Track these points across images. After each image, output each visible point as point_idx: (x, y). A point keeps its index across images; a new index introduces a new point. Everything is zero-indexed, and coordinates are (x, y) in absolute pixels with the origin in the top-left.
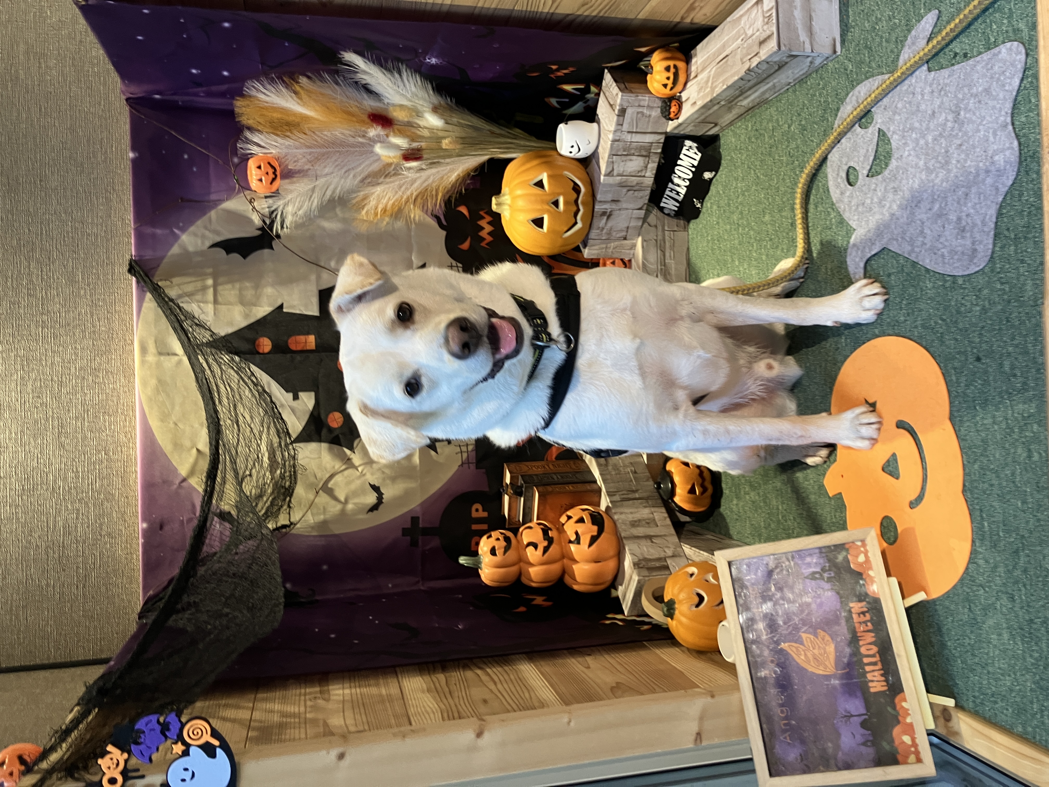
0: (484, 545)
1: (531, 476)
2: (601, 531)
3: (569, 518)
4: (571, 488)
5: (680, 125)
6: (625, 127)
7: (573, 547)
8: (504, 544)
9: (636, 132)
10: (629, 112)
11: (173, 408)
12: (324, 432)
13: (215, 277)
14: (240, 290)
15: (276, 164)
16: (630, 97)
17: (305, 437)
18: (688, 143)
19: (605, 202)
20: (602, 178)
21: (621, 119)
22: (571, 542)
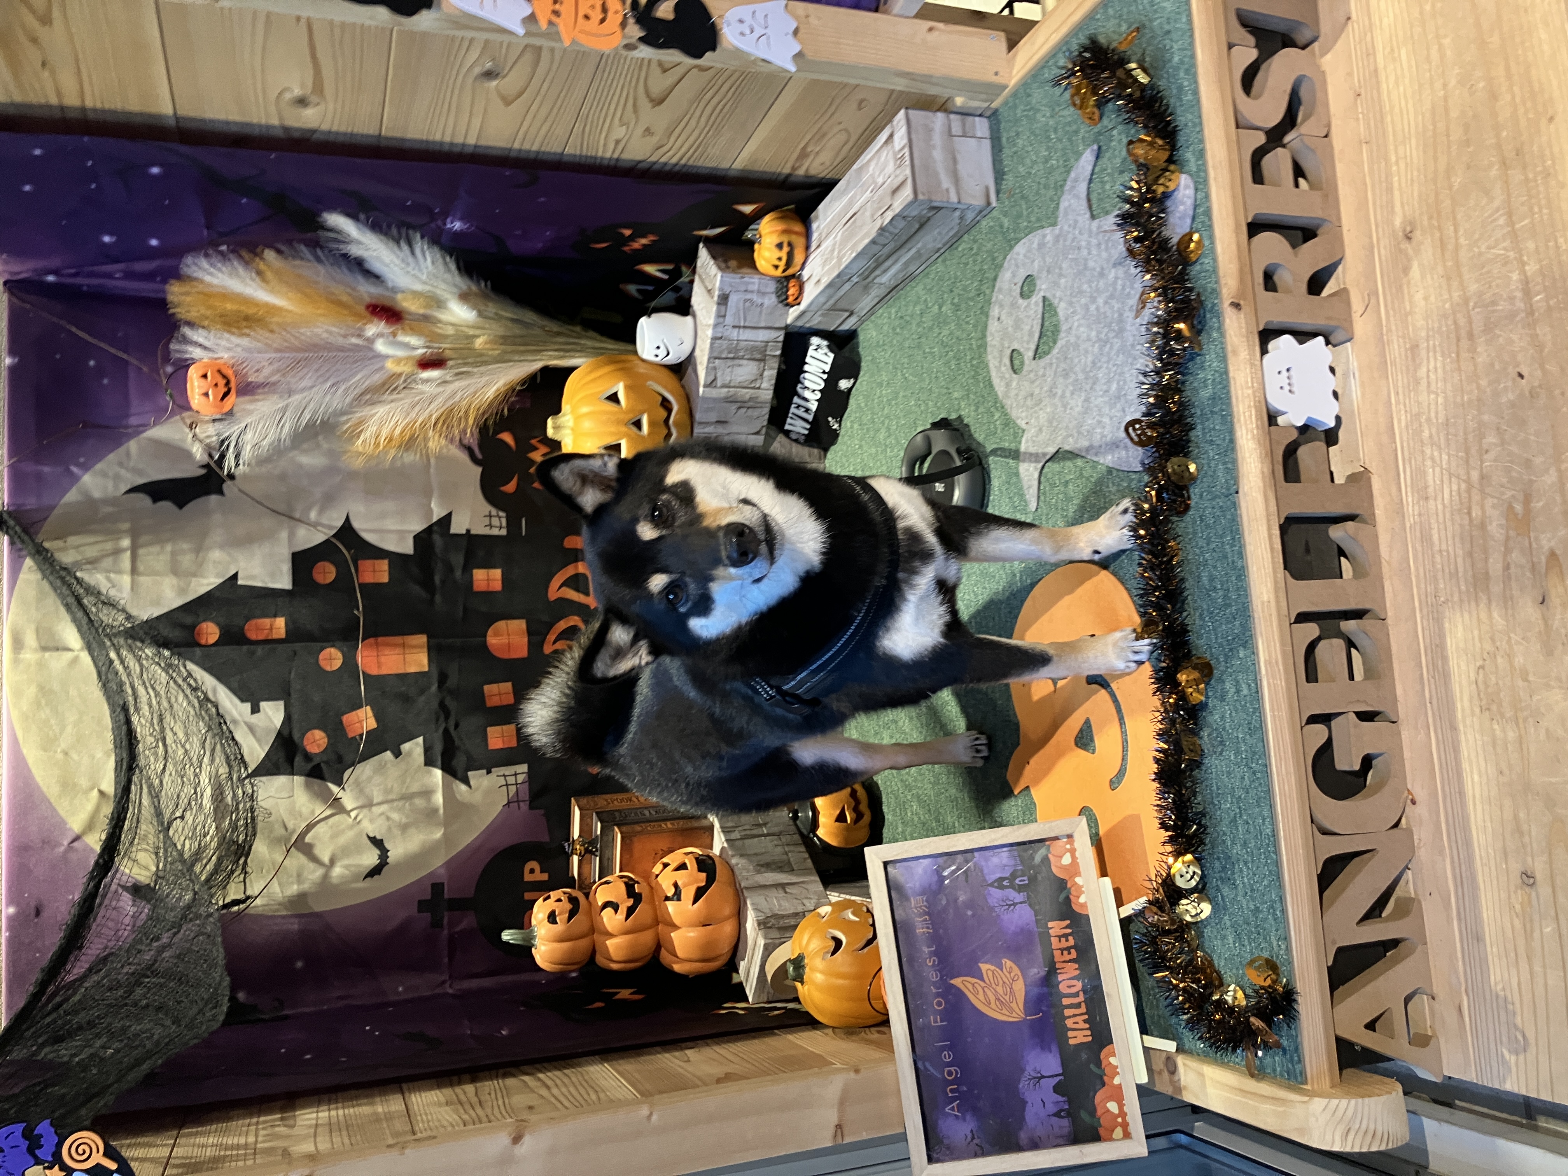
0: (540, 911)
1: (611, 812)
2: (710, 880)
3: (666, 865)
4: (670, 826)
5: (803, 313)
6: (729, 320)
7: (671, 906)
8: (569, 906)
9: (745, 327)
10: (733, 298)
11: (63, 729)
12: (298, 760)
13: (135, 535)
14: (173, 554)
15: (230, 373)
16: (733, 279)
17: (268, 768)
18: (815, 341)
19: (707, 424)
20: (701, 390)
21: (723, 308)
22: (668, 899)
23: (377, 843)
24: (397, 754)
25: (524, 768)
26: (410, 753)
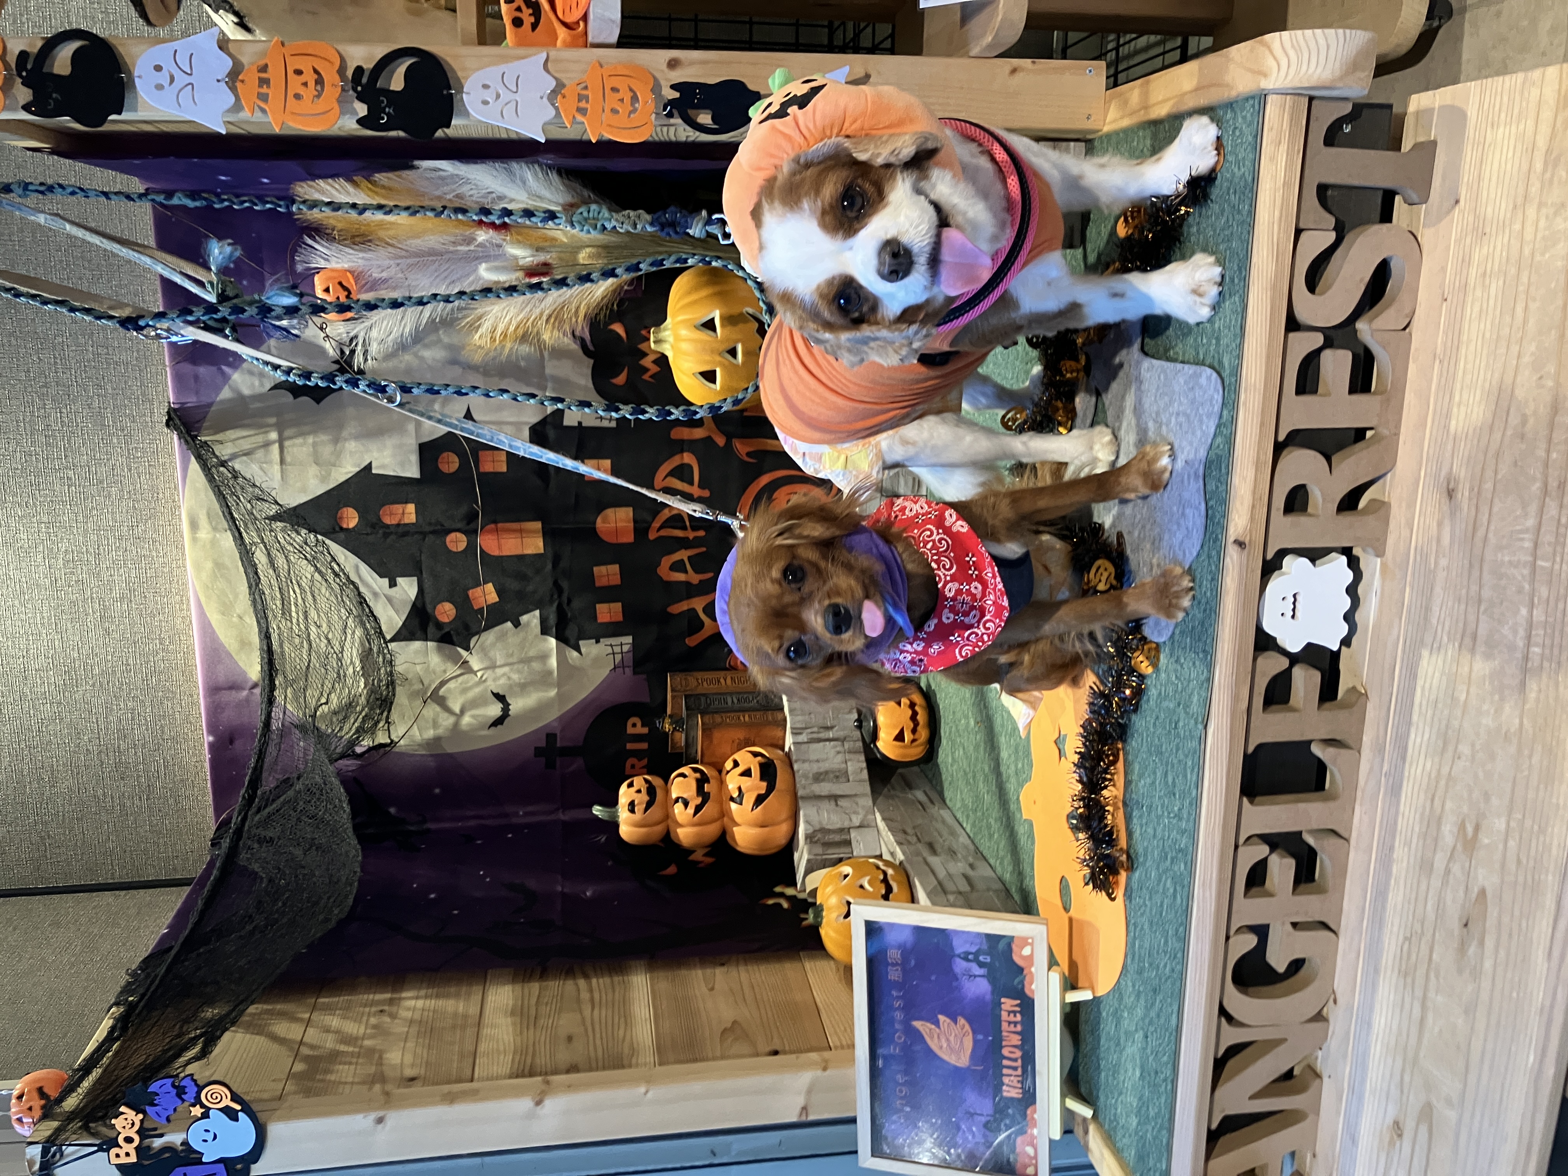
1: (698, 696)
2: (770, 789)
3: (735, 765)
7: (734, 806)
8: (647, 797)
12: (431, 629)
13: (280, 428)
14: (315, 445)
15: (350, 284)
17: (405, 634)
22: (732, 799)
23: (500, 698)
24: (517, 624)
25: (629, 639)
26: (528, 623)
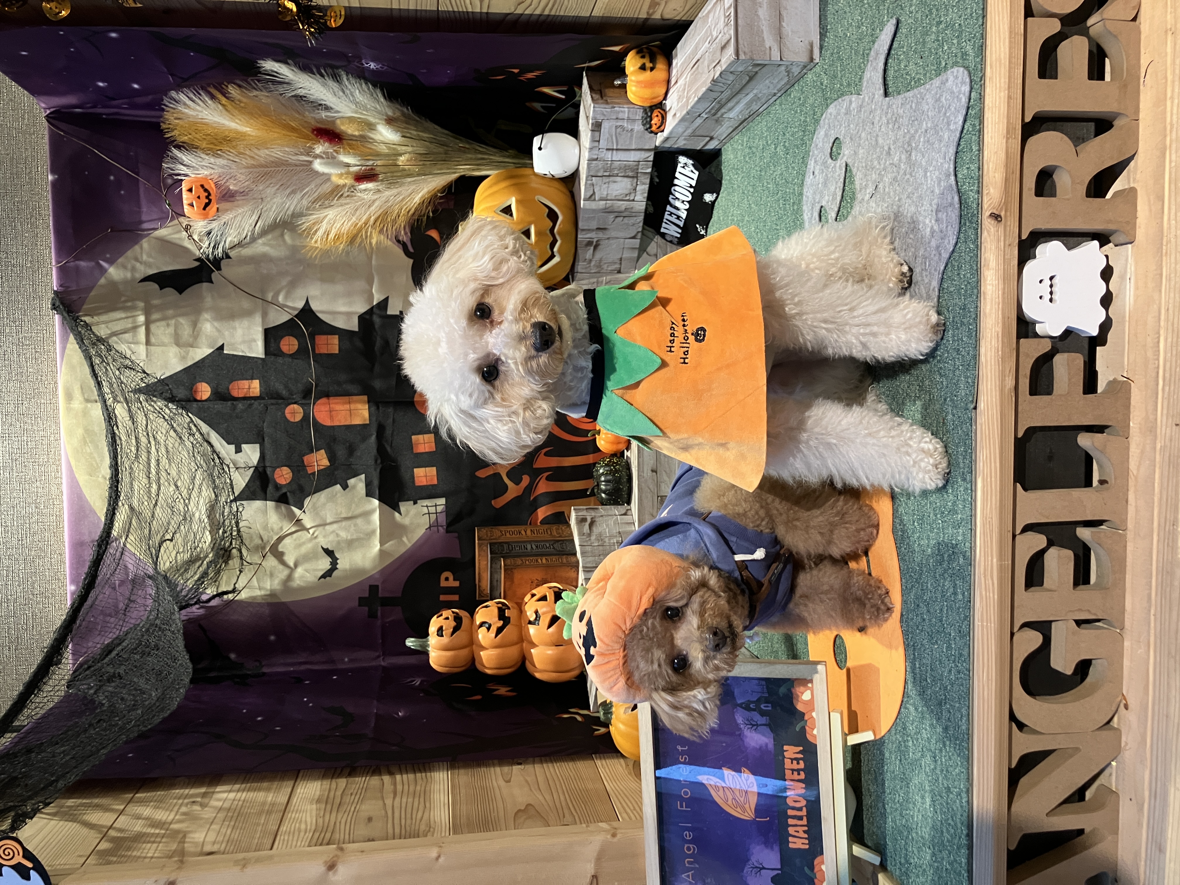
0: (434, 626)
1: (502, 544)
3: (533, 595)
4: (544, 561)
5: (667, 139)
6: (603, 144)
7: (532, 629)
8: (454, 623)
9: (617, 150)
10: (605, 126)
12: (270, 488)
13: (147, 313)
14: (176, 328)
15: (211, 187)
16: (605, 109)
17: (248, 494)
18: (682, 159)
19: (589, 230)
20: (582, 202)
21: (597, 134)
22: (530, 623)
23: (329, 553)
24: (345, 487)
25: (442, 501)
26: (354, 487)
